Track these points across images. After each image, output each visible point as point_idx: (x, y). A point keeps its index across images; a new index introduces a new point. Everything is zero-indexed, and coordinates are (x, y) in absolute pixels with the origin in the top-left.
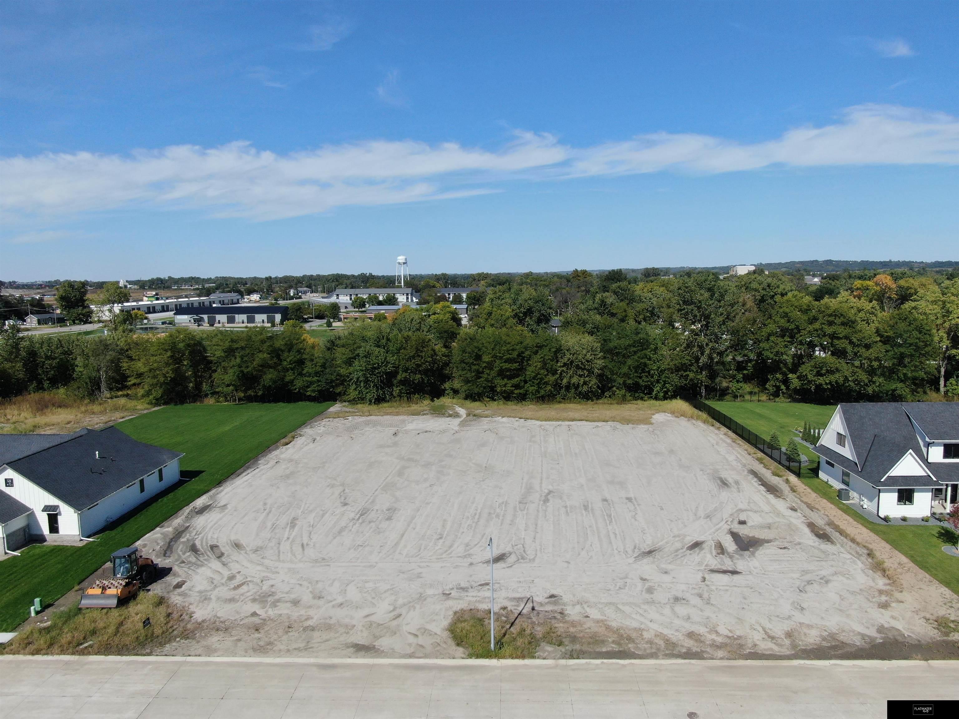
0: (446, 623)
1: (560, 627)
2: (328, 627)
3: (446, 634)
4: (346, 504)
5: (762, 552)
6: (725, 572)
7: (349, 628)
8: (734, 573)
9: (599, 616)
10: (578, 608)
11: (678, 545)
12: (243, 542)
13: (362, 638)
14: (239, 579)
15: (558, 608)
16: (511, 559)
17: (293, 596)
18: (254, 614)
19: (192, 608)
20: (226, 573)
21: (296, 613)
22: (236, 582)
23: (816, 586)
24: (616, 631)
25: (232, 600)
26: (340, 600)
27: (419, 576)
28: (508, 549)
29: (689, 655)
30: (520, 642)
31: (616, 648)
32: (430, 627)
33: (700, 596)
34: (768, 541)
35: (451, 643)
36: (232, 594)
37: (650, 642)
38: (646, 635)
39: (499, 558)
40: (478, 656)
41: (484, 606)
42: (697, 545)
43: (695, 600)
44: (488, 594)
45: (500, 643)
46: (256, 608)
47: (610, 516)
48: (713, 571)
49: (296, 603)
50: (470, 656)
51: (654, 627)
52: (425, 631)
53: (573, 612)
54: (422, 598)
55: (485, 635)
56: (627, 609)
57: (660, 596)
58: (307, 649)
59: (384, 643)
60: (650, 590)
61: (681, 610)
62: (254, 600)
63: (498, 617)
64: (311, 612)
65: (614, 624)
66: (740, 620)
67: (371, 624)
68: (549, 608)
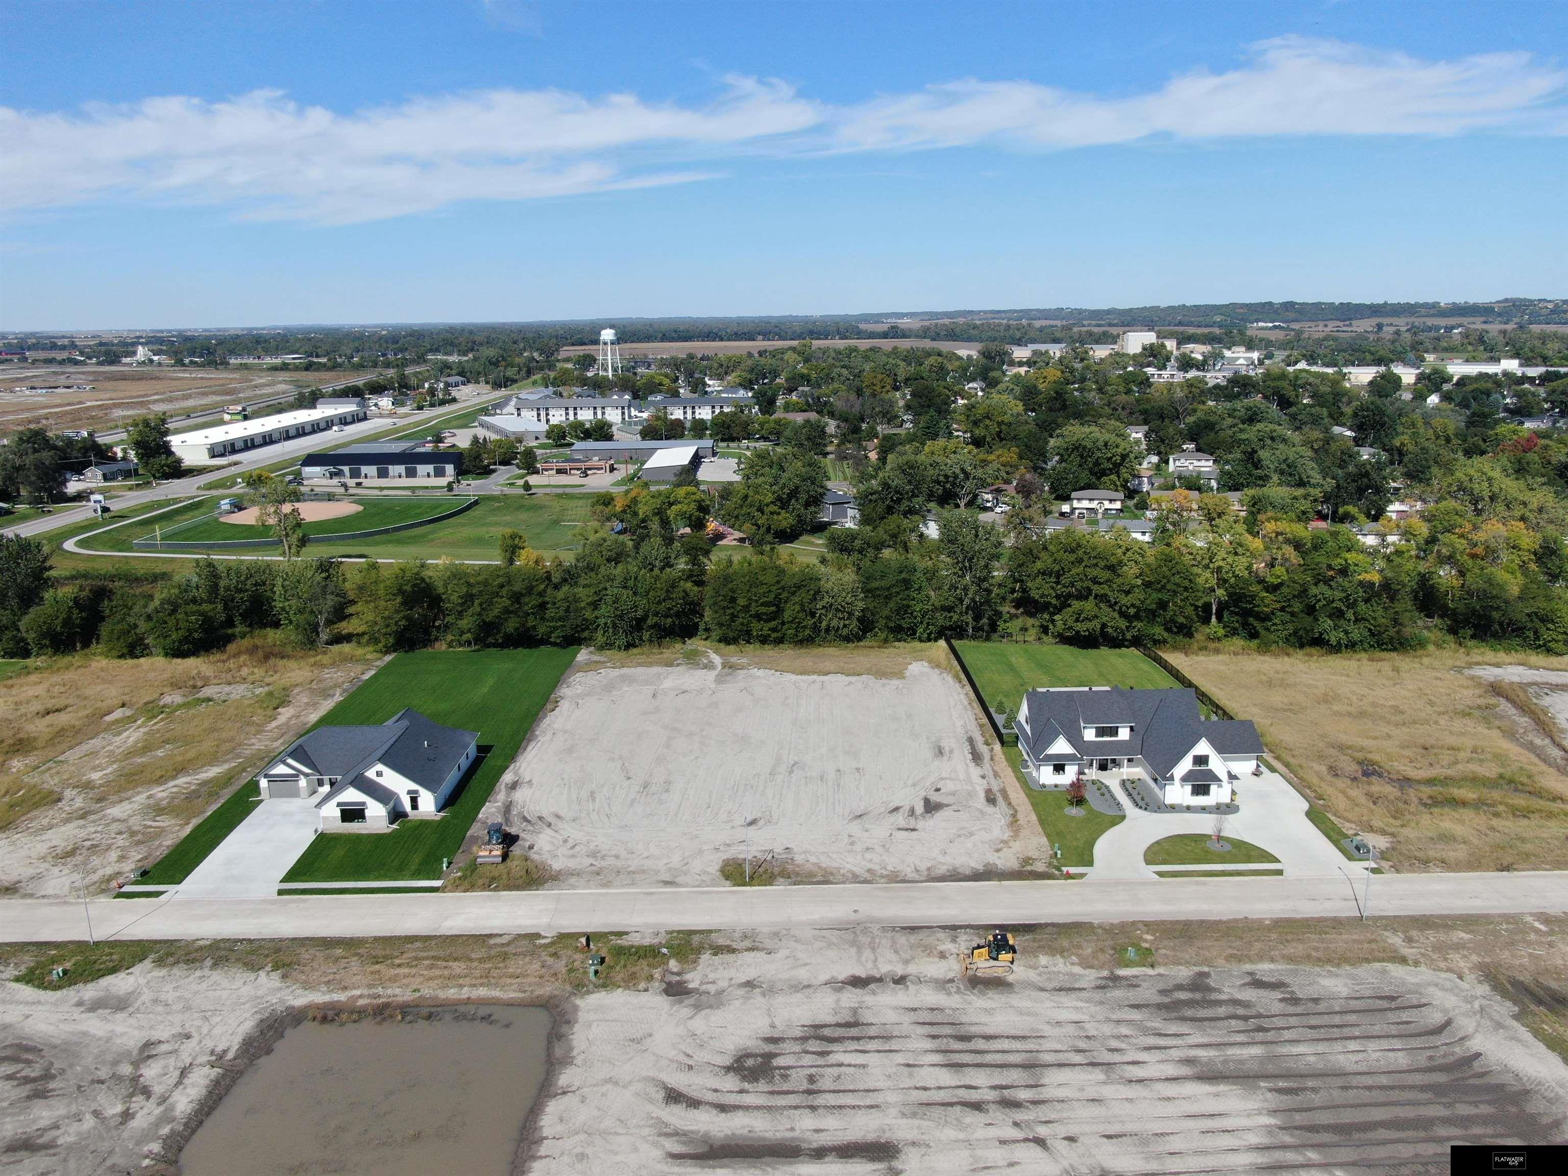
0: (718, 867)
1: (790, 867)
2: (643, 872)
3: (718, 874)
4: (629, 778)
5: (940, 815)
6: (907, 830)
7: (657, 872)
8: (913, 830)
9: (816, 861)
10: (803, 856)
11: (882, 810)
12: (561, 813)
13: (667, 878)
14: (571, 843)
15: (790, 856)
16: (761, 823)
17: (614, 853)
18: (592, 865)
19: (549, 862)
20: (560, 838)
21: (619, 864)
22: (570, 844)
23: (962, 838)
24: (825, 869)
25: (573, 856)
26: (646, 854)
27: (696, 836)
28: (759, 815)
29: (866, 882)
30: (764, 877)
31: (822, 879)
32: (708, 869)
33: (884, 846)
34: (947, 806)
35: (722, 878)
36: (571, 852)
37: (844, 875)
38: (842, 871)
39: (752, 823)
40: (739, 885)
41: (742, 856)
42: (897, 809)
43: (879, 849)
44: (744, 848)
45: (752, 878)
46: (591, 861)
47: (839, 785)
48: (899, 829)
49: (617, 857)
50: (734, 885)
51: (849, 866)
52: (705, 872)
53: (799, 859)
54: (701, 852)
55: (742, 874)
56: (834, 856)
57: (858, 847)
58: (633, 884)
59: (680, 879)
60: (852, 844)
61: (868, 856)
62: (588, 856)
63: (751, 862)
64: (630, 863)
65: (824, 865)
66: (903, 861)
67: (670, 869)
68: (784, 856)
